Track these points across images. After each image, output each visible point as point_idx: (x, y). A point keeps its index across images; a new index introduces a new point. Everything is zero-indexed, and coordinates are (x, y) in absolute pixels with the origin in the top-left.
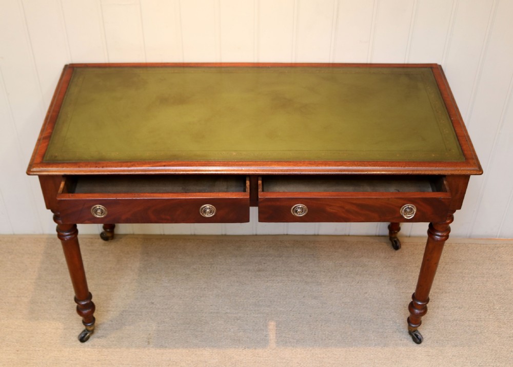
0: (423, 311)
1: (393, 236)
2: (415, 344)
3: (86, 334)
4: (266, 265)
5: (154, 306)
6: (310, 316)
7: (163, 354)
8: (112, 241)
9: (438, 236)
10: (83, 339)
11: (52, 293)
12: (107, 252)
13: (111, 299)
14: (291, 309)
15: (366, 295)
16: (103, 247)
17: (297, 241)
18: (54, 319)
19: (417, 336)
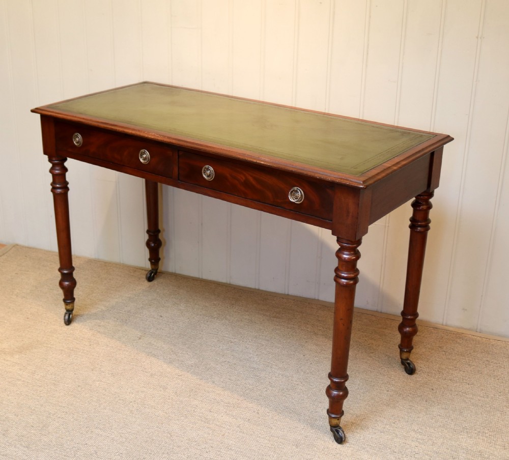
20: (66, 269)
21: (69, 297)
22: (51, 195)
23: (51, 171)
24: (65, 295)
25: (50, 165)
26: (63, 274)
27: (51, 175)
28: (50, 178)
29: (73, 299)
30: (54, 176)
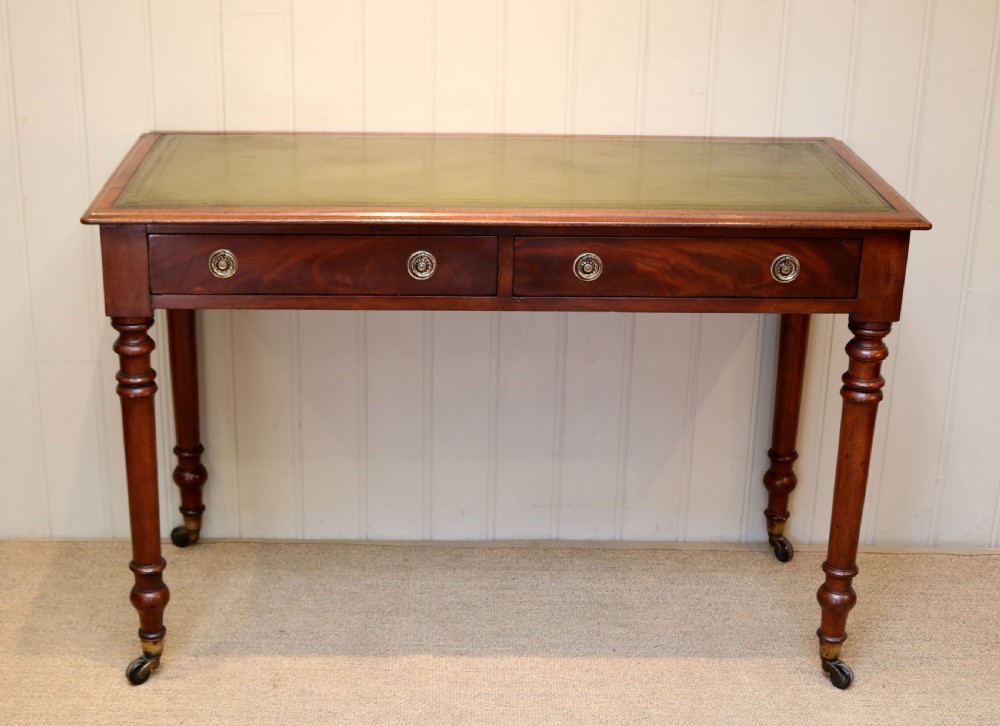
0: (846, 597)
1: (776, 531)
2: (838, 691)
3: (144, 664)
4: (516, 581)
5: (285, 636)
6: (614, 651)
7: (306, 702)
8: (196, 547)
9: (862, 390)
10: (137, 677)
11: (69, 617)
12: (185, 563)
13: (194, 626)
14: (572, 640)
15: (728, 623)
16: (177, 556)
17: (579, 549)
18: (73, 652)
19: (840, 669)
20: (148, 565)
21: (152, 625)
22: (116, 401)
23: (117, 348)
24: (144, 620)
25: (116, 334)
26: (140, 576)
27: (116, 357)
28: (114, 363)
29: (162, 631)
30: (125, 359)
